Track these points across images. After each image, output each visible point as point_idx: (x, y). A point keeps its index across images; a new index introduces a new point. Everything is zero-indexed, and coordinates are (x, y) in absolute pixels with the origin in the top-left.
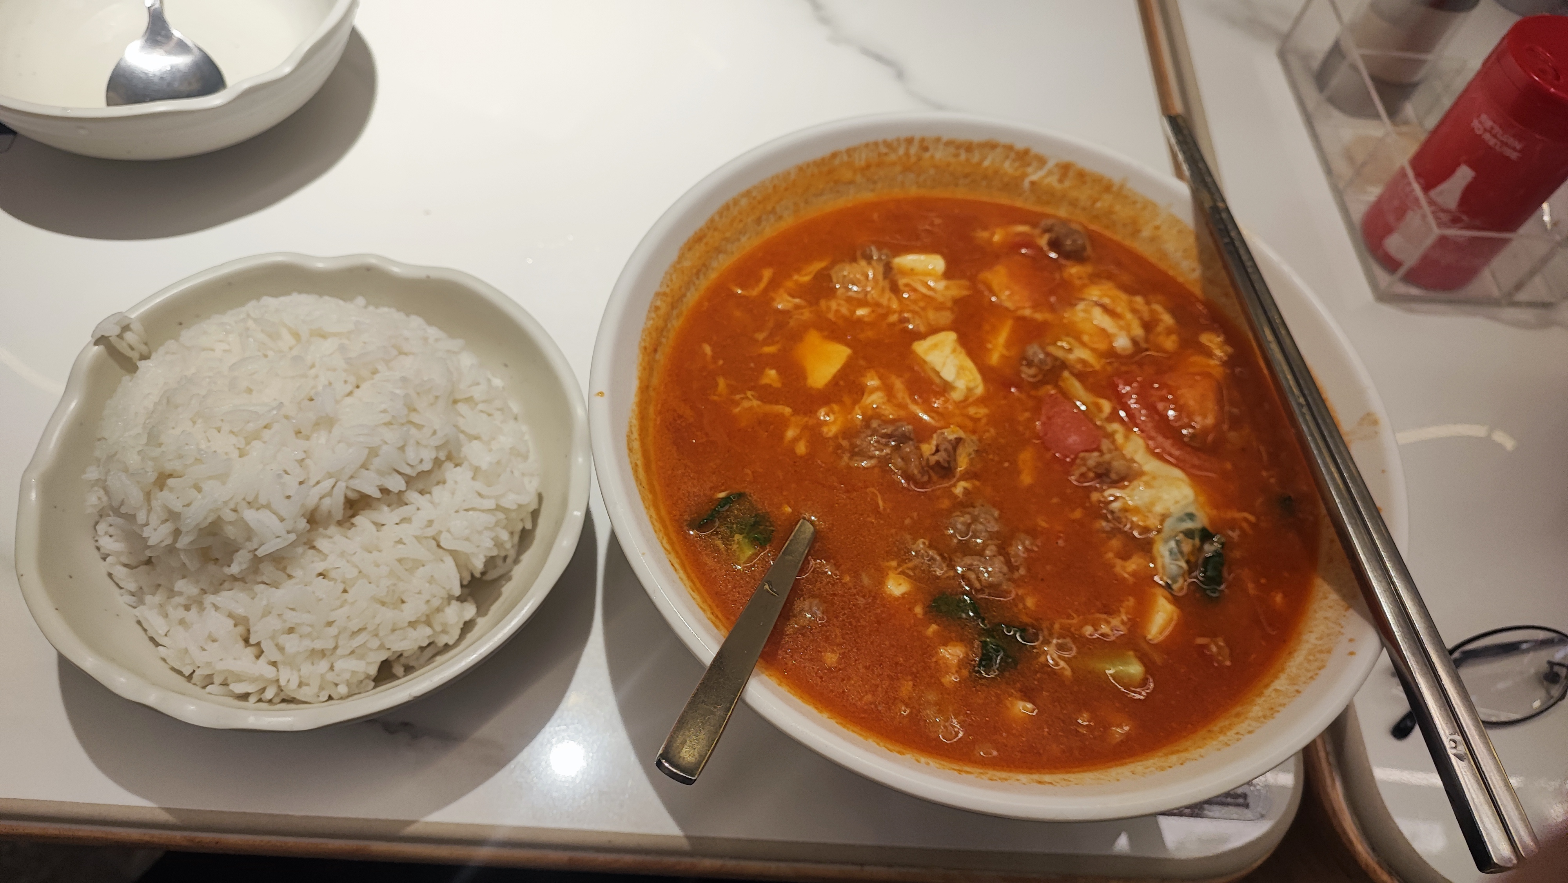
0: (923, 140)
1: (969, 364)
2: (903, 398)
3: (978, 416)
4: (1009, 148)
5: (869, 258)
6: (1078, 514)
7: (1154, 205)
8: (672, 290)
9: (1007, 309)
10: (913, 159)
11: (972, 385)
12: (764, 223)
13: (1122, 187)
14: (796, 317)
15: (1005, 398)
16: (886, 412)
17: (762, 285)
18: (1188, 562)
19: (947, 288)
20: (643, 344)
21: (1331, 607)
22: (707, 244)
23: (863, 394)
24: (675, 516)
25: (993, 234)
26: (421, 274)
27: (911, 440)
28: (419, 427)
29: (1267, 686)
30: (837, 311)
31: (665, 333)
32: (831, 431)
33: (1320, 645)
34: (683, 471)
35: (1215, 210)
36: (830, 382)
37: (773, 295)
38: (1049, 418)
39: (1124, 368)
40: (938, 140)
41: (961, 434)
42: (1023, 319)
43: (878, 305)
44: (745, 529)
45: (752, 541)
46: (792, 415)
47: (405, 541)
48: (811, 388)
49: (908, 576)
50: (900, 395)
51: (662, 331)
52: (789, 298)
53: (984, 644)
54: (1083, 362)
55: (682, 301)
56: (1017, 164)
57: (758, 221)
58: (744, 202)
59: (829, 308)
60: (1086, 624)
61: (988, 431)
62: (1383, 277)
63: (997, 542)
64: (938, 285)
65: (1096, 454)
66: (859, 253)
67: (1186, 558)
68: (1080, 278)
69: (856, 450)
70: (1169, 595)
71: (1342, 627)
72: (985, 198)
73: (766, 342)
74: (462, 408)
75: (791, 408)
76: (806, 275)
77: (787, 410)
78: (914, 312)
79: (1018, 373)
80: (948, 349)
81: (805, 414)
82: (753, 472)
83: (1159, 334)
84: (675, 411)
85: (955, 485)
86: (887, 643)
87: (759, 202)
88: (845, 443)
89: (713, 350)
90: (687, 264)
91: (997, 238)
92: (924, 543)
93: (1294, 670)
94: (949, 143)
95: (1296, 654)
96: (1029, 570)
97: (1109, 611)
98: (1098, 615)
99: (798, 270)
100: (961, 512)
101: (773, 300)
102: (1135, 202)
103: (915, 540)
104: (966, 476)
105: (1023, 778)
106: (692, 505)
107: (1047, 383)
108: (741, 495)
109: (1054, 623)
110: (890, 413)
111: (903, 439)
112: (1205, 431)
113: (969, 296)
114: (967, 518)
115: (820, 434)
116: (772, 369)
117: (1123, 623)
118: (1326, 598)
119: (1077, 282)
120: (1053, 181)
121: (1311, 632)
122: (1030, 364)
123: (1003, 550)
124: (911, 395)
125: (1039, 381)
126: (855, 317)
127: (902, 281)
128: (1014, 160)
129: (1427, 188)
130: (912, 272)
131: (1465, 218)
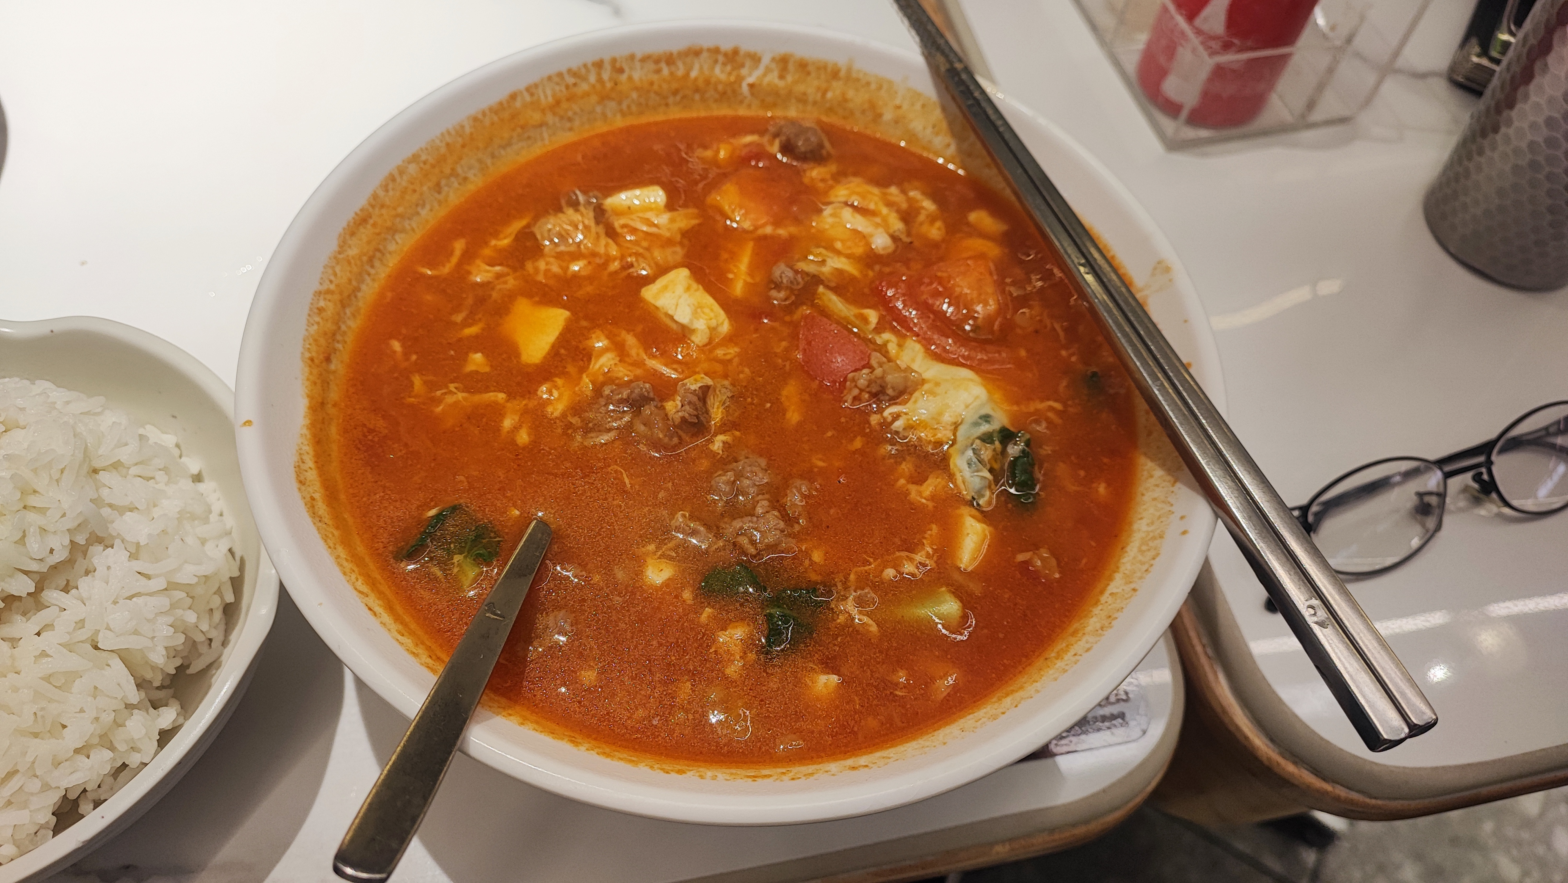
0: (614, 61)
1: (709, 300)
2: (638, 355)
3: (728, 357)
4: (716, 51)
5: (575, 205)
6: (858, 443)
7: (890, 83)
8: (337, 286)
9: (745, 231)
10: (609, 85)
11: (713, 323)
12: (445, 189)
13: (849, 70)
14: (498, 287)
15: (756, 330)
16: (620, 375)
17: (454, 260)
18: (991, 471)
19: (672, 220)
20: (307, 355)
21: (1157, 486)
22: (374, 225)
23: (590, 360)
24: (377, 550)
25: (718, 152)
26: (45, 330)
27: (653, 400)
28: (42, 511)
29: (1102, 592)
30: (547, 271)
31: (339, 337)
32: (556, 409)
33: (1151, 531)
34: (382, 494)
35: (953, 72)
36: (548, 354)
37: (467, 267)
38: (809, 343)
39: (887, 270)
40: (632, 57)
41: (709, 381)
42: (765, 237)
43: (594, 254)
44: (465, 547)
45: (474, 560)
46: (507, 401)
47: (49, 652)
48: (528, 365)
49: (671, 558)
50: (633, 352)
51: (334, 334)
52: (488, 268)
53: (769, 617)
54: (840, 272)
55: (356, 297)
56: (729, 68)
57: (438, 188)
58: (413, 169)
59: (537, 270)
60: (885, 567)
61: (742, 372)
62: (1168, 124)
63: (767, 496)
64: (663, 219)
65: (865, 371)
66: (563, 202)
67: (988, 466)
68: (823, 180)
69: (590, 425)
70: (977, 514)
71: (1172, 505)
72: (703, 114)
73: (466, 324)
74: (103, 476)
75: (505, 393)
76: (505, 238)
77: (501, 396)
78: (637, 255)
79: (769, 299)
80: (680, 289)
81: (523, 396)
82: (467, 478)
83: (921, 224)
84: (364, 425)
85: (710, 441)
86: (655, 643)
87: (433, 166)
88: (575, 420)
89: (403, 346)
90: (353, 252)
91: (722, 154)
92: (684, 516)
93: (1128, 566)
94: (645, 59)
95: (1128, 549)
96: (810, 519)
97: (911, 547)
98: (898, 554)
99: (496, 235)
100: (723, 470)
101: (469, 273)
102: (868, 84)
103: (672, 515)
104: (724, 428)
105: (833, 766)
106: (398, 532)
107: (803, 304)
108: (455, 509)
109: (849, 575)
110: (624, 373)
111: (644, 400)
112: (990, 320)
113: (699, 225)
114: (730, 476)
115: (544, 416)
116: (476, 352)
117: (928, 556)
118: (1152, 476)
119: (821, 185)
120: (773, 78)
121: (1141, 519)
122: (778, 286)
123: (777, 504)
124: (647, 348)
125: (793, 303)
126: (569, 273)
127: (617, 223)
128: (724, 64)
129: (1191, 17)
130: (629, 211)
131: (1236, 41)
